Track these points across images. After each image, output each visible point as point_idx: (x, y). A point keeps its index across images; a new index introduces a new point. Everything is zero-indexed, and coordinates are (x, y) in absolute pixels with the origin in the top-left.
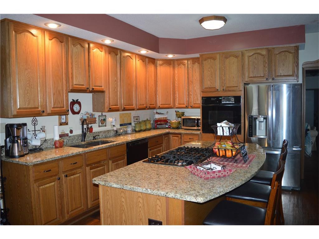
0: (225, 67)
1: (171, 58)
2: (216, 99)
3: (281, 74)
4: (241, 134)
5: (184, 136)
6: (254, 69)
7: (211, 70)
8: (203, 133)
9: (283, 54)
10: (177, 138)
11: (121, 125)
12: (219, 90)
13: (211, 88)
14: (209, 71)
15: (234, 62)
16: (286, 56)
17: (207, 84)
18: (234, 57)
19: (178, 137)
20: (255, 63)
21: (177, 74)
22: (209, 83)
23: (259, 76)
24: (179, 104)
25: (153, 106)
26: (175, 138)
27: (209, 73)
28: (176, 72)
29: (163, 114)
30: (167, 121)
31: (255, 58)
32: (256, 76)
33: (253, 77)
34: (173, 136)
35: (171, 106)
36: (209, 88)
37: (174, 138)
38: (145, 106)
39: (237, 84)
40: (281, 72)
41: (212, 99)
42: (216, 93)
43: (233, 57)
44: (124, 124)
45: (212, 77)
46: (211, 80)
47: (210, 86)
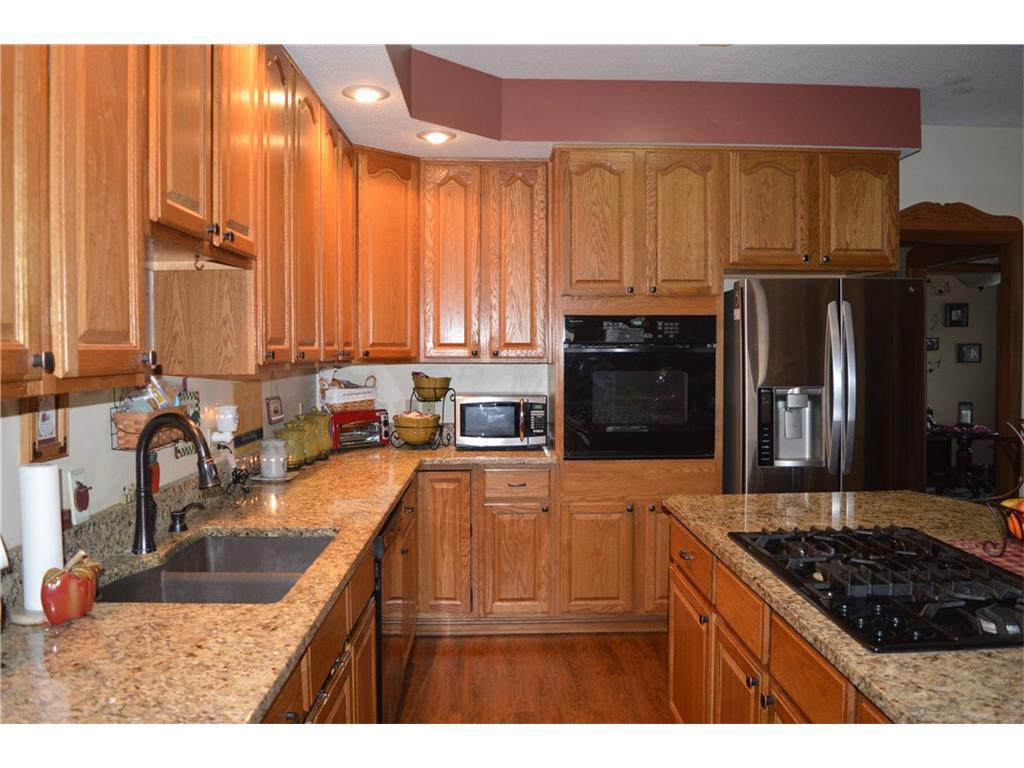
0: (657, 205)
1: (441, 145)
3: (847, 243)
4: (713, 457)
5: (482, 478)
6: (763, 220)
7: (602, 211)
8: (567, 459)
9: (856, 176)
10: (451, 486)
11: (237, 442)
12: (635, 292)
13: (599, 281)
14: (595, 215)
15: (691, 188)
16: (864, 184)
17: (589, 265)
18: (690, 168)
19: (457, 481)
20: (765, 199)
21: (434, 221)
22: (594, 261)
23: (779, 247)
24: (441, 345)
26: (445, 486)
27: (594, 225)
28: (429, 210)
29: (357, 387)
30: (377, 414)
31: (766, 183)
32: (769, 246)
33: (756, 249)
34: (432, 481)
35: (409, 352)
36: (595, 281)
37: (438, 486)
39: (702, 273)
40: (848, 240)
41: (605, 324)
42: (623, 300)
43: (687, 170)
44: (245, 435)
45: (605, 240)
46: (603, 251)
47: (600, 275)
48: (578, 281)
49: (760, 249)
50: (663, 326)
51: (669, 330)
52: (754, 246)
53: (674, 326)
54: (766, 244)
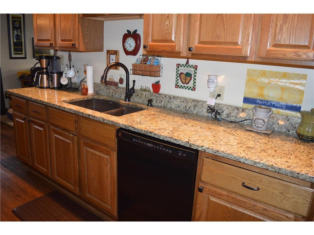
44: (261, 101)
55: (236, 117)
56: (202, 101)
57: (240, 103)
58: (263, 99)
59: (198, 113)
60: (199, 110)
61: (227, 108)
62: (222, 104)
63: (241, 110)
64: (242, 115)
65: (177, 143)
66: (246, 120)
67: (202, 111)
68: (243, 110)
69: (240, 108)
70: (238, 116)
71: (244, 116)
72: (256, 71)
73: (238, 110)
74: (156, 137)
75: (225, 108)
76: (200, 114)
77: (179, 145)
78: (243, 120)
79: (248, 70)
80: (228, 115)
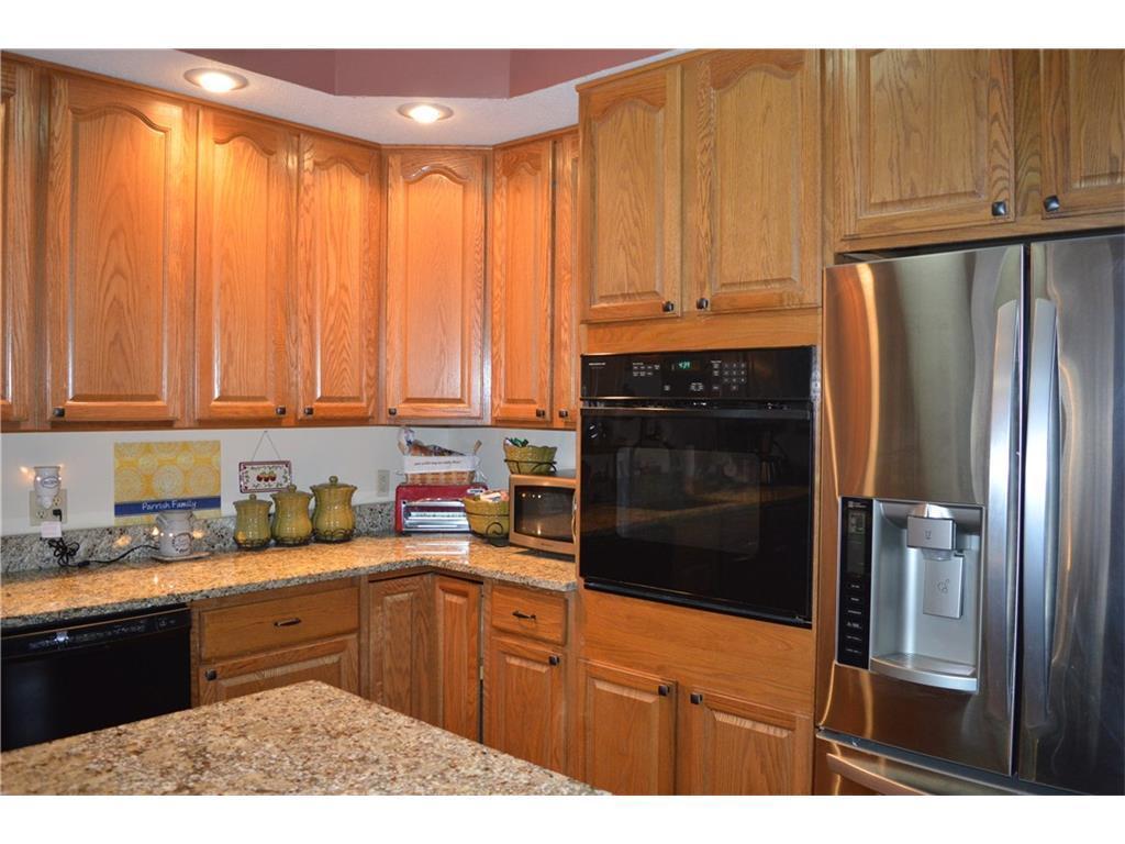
2: (657, 367)
5: (491, 594)
6: (907, 141)
7: (634, 181)
8: (586, 587)
10: (460, 601)
11: (122, 509)
12: (677, 309)
13: (630, 295)
14: (623, 186)
15: (768, 107)
17: (615, 269)
18: (767, 70)
19: (464, 594)
21: (504, 228)
22: (622, 262)
23: (943, 191)
24: (510, 401)
25: (352, 409)
26: (454, 599)
27: (622, 202)
29: (450, 453)
33: (893, 203)
34: (446, 591)
36: (624, 295)
37: (449, 598)
38: (270, 403)
41: (639, 371)
42: (663, 327)
44: (151, 503)
45: (636, 225)
46: (634, 244)
47: (629, 285)
48: (602, 297)
49: (901, 202)
50: (721, 369)
51: (730, 377)
52: (889, 199)
53: (738, 369)
54: (913, 189)
55: (110, 550)
56: (17, 537)
57: (109, 519)
58: (153, 499)
59: (10, 570)
60: (12, 559)
61: (86, 537)
62: (72, 531)
63: (117, 532)
64: (123, 542)
65: (149, 605)
66: (133, 550)
67: (22, 561)
68: (123, 531)
69: (115, 528)
70: (114, 547)
71: (127, 542)
72: (132, 445)
73: (110, 533)
74: (94, 613)
75: (81, 537)
76: (16, 569)
77: (154, 609)
78: (124, 552)
79: (116, 445)
80: (91, 552)
